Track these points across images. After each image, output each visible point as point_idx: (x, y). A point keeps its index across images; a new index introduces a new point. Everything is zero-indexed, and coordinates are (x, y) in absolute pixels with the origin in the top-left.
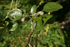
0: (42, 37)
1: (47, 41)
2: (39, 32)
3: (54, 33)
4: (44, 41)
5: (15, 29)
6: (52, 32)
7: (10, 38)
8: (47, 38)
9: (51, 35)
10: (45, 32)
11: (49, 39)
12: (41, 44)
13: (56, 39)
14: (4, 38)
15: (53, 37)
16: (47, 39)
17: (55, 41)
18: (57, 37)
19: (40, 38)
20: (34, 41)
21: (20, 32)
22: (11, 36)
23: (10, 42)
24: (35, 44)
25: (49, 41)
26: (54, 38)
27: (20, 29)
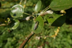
0: (51, 39)
1: (56, 44)
2: (49, 33)
3: (66, 37)
4: (53, 44)
5: (16, 28)
6: (63, 36)
7: (19, 35)
8: (57, 41)
9: (61, 39)
10: (54, 36)
11: (59, 43)
12: (49, 46)
13: (67, 45)
14: (14, 34)
15: (65, 41)
16: (57, 43)
17: (65, 46)
18: (69, 43)
19: (48, 40)
20: (43, 42)
21: (29, 31)
22: (20, 33)
23: (18, 39)
24: (43, 46)
25: (59, 45)
26: (65, 43)
27: (29, 28)
